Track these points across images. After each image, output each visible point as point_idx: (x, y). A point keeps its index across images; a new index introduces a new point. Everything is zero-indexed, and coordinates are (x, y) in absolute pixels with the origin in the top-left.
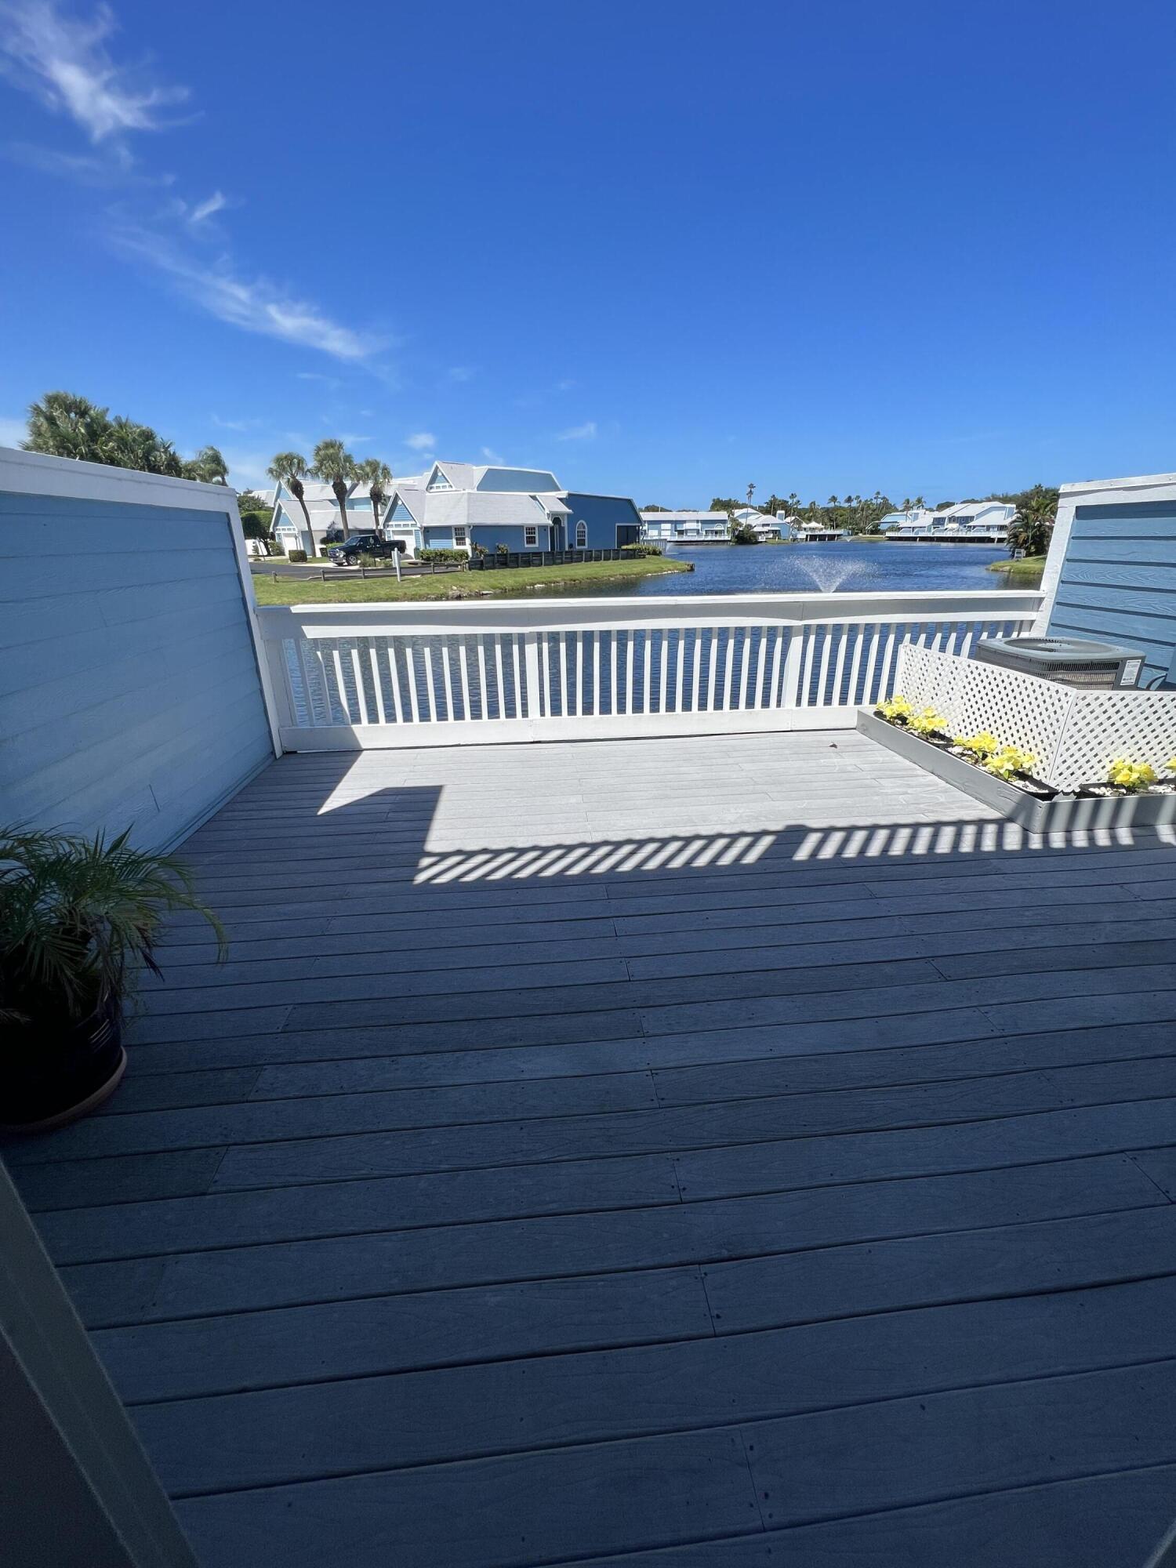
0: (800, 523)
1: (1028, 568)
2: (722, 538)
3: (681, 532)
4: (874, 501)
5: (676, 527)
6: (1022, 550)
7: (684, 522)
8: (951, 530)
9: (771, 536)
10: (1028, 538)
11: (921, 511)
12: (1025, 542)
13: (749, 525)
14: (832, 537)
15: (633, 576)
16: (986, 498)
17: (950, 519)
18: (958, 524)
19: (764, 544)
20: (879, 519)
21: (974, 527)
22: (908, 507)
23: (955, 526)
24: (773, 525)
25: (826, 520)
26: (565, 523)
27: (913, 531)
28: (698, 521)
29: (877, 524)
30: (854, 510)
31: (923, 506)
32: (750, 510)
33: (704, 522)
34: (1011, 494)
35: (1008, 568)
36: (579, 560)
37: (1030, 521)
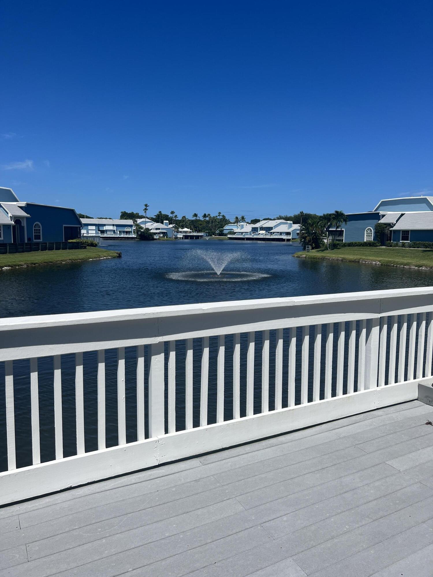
0: (178, 229)
1: (315, 255)
2: (131, 236)
3: (103, 232)
4: (218, 217)
5: (99, 229)
6: (310, 246)
7: (105, 225)
8: (262, 234)
9: (162, 235)
10: (310, 240)
11: (244, 224)
12: (309, 241)
13: (147, 228)
14: (197, 237)
15: (79, 260)
16: (277, 218)
17: (260, 228)
18: (265, 231)
19: (158, 241)
20: (223, 228)
21: (274, 233)
22: (237, 221)
23: (264, 232)
24: (163, 229)
25: (192, 227)
26: (24, 224)
27: (242, 234)
28: (113, 225)
29: (222, 230)
30: (208, 222)
31: (245, 221)
32: (147, 220)
33: (117, 226)
34: (289, 215)
35: (304, 256)
36: (37, 249)
37: (310, 230)
